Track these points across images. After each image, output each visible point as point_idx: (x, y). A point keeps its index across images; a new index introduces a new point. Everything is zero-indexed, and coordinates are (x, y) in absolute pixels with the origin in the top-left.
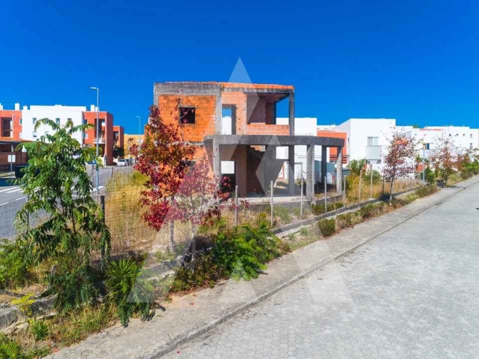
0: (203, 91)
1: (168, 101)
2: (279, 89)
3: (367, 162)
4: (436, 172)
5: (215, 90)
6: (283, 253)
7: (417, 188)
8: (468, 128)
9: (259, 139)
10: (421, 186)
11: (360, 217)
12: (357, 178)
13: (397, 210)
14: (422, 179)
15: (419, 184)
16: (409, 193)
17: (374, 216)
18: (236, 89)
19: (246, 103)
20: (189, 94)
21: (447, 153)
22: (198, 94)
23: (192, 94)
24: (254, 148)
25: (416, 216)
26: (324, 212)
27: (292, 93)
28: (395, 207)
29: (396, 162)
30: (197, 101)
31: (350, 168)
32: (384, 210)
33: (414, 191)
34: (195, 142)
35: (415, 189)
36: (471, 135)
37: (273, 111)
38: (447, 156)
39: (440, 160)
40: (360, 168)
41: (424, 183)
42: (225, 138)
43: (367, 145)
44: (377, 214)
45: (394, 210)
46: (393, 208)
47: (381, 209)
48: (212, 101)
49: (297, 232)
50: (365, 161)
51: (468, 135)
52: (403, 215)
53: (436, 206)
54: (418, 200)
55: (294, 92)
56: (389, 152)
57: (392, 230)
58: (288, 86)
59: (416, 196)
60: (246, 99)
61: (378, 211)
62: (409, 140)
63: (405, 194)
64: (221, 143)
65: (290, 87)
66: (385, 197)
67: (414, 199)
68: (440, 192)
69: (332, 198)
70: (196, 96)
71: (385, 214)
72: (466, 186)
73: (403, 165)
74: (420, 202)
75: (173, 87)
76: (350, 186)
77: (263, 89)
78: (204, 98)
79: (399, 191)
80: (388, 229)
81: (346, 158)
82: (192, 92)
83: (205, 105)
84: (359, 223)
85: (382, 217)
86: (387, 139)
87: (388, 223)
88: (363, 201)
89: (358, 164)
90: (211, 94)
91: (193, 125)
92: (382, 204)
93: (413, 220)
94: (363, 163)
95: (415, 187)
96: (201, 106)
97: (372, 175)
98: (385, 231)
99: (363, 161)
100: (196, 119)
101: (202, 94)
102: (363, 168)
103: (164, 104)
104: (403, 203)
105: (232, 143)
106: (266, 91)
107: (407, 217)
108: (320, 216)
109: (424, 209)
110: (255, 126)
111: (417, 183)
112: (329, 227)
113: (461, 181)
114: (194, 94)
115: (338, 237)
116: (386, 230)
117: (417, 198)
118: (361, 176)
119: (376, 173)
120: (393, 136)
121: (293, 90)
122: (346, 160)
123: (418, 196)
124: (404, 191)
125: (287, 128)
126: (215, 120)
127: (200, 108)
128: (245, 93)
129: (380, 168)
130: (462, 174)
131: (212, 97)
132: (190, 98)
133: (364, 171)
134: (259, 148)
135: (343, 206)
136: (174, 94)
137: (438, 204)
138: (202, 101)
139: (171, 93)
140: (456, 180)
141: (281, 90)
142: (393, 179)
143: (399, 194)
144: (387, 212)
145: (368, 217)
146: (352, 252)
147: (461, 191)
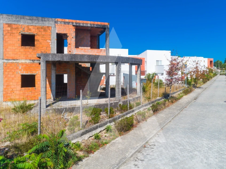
0: (41, 22)
1: (12, 28)
2: (99, 25)
3: (156, 74)
4: (191, 79)
5: (51, 22)
6: (85, 156)
7: (183, 89)
8: (203, 57)
9: (79, 57)
10: (185, 88)
11: (151, 112)
12: (150, 84)
13: (174, 104)
14: (185, 84)
15: (184, 87)
16: (179, 93)
17: (161, 110)
18: (67, 22)
19: (75, 33)
20: (30, 24)
21: (197, 69)
22: (37, 25)
23: (32, 24)
24: (81, 65)
25: (185, 108)
26: (127, 110)
27: (108, 28)
28: (172, 102)
29: (173, 74)
30: (37, 30)
31: (147, 78)
32: (166, 105)
33: (182, 91)
34: (35, 60)
35: (182, 90)
36: (204, 61)
37: (97, 41)
38: (197, 71)
39: (194, 73)
40: (152, 78)
41: (186, 86)
42: (50, 56)
43: (156, 65)
44: (162, 108)
45: (172, 104)
46: (171, 103)
47: (164, 104)
48: (48, 30)
49: (104, 130)
50: (155, 74)
51: (203, 61)
52: (178, 108)
53: (195, 100)
54: (184, 97)
55: (109, 27)
56: (169, 68)
57: (172, 121)
58: (105, 23)
59: (183, 94)
60: (74, 30)
61: (163, 106)
62: (181, 61)
63: (177, 93)
64: (47, 60)
65: (106, 24)
66: (166, 96)
67: (182, 96)
68: (194, 91)
69: (134, 99)
70: (35, 26)
71: (167, 108)
72: (206, 87)
73: (177, 76)
74: (186, 98)
75: (16, 18)
76: (146, 89)
77: (87, 24)
78: (42, 28)
79: (174, 92)
80: (169, 120)
81: (145, 72)
82: (32, 23)
83: (43, 33)
84: (151, 116)
85: (165, 110)
86: (167, 60)
87: (169, 115)
88: (153, 100)
89: (151, 76)
90: (47, 25)
91: (33, 47)
92: (165, 101)
93: (184, 112)
94: (154, 75)
95: (182, 89)
96: (40, 33)
97: (159, 82)
98: (168, 123)
99: (154, 74)
100: (36, 43)
101: (41, 25)
102: (154, 78)
103: (8, 31)
104: (177, 99)
105: (57, 60)
106: (89, 25)
107: (180, 109)
108: (123, 114)
109: (189, 103)
110: (82, 49)
111: (183, 86)
112: (128, 124)
113: (203, 84)
114: (34, 24)
115: (135, 131)
116: (168, 121)
117: (184, 95)
118: (152, 83)
119: (161, 81)
120: (171, 58)
121: (109, 26)
122: (145, 74)
123: (184, 94)
124: (176, 91)
125: (104, 51)
126: (51, 45)
127: (39, 35)
128: (74, 26)
129: (164, 78)
130: (203, 81)
131: (48, 27)
132: (30, 27)
133: (155, 80)
134: (85, 65)
135: (140, 104)
136: (16, 23)
137: (195, 99)
138: (40, 30)
139: (14, 23)
140: (200, 84)
141: (100, 26)
142: (171, 85)
143: (174, 93)
144: (168, 106)
145: (157, 111)
146: (145, 147)
147: (204, 90)
